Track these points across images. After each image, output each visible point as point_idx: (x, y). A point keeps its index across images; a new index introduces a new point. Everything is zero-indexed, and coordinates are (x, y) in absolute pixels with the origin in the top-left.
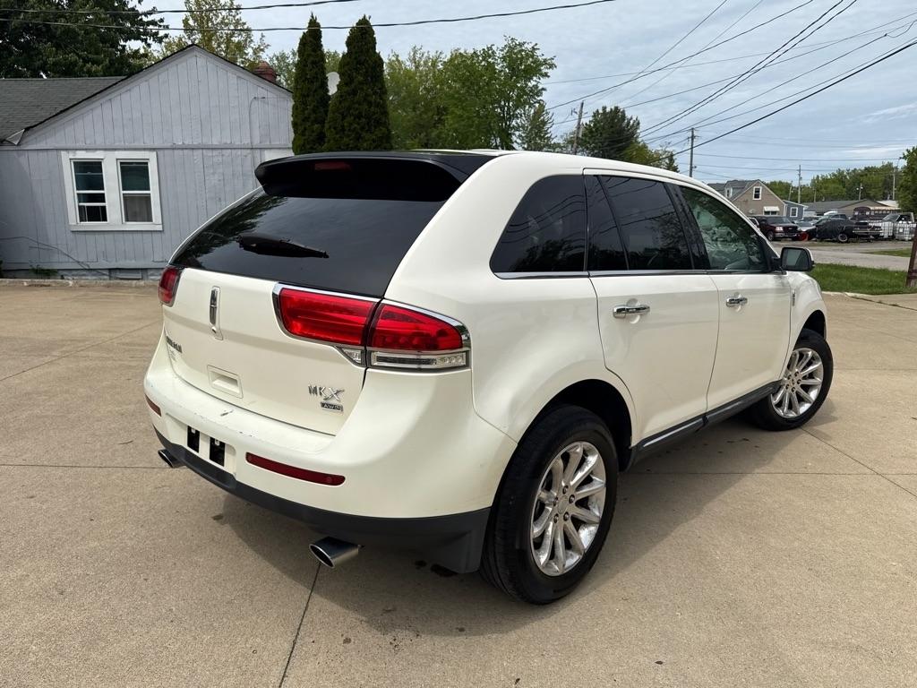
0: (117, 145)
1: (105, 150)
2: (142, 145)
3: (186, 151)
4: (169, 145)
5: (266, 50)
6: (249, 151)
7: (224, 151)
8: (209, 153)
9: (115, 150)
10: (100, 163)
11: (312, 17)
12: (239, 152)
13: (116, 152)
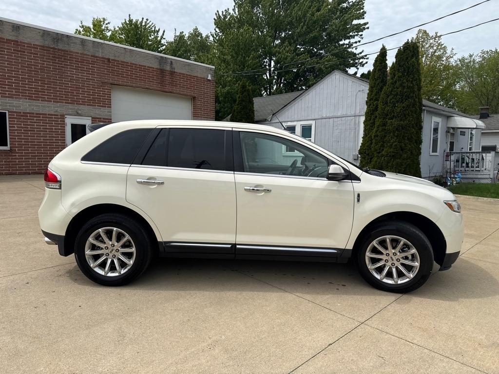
0: (302, 118)
1: (298, 121)
2: (310, 118)
3: (327, 119)
4: (320, 117)
5: (454, 57)
6: (353, 117)
7: (343, 118)
8: (336, 120)
9: (301, 121)
10: (295, 127)
11: (383, 46)
12: (349, 118)
13: (301, 122)
